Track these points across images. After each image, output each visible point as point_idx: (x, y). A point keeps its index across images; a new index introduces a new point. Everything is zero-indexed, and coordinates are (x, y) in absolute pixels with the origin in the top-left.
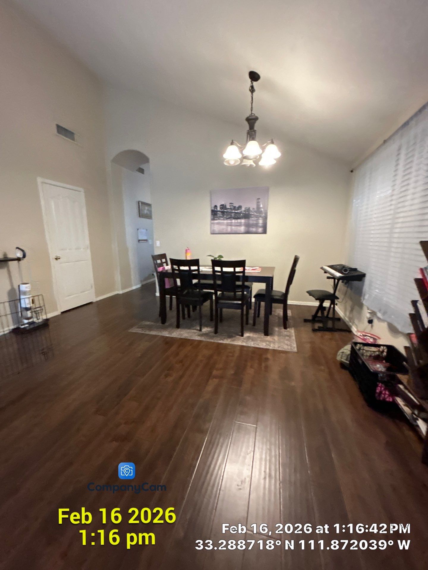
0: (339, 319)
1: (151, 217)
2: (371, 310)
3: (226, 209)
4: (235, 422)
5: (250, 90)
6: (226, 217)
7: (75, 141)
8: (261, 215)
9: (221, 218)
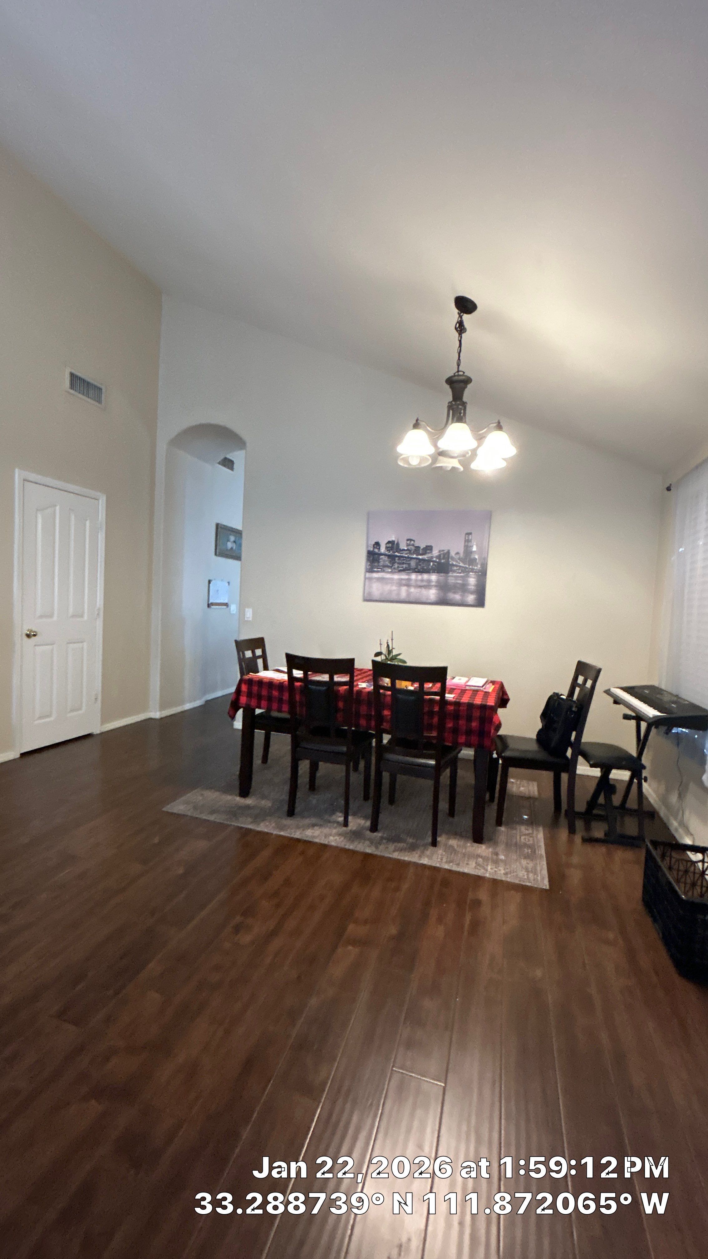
0: (653, 814)
1: (241, 557)
3: (399, 550)
4: (392, 1070)
6: (398, 567)
7: (101, 404)
8: (473, 567)
9: (387, 568)
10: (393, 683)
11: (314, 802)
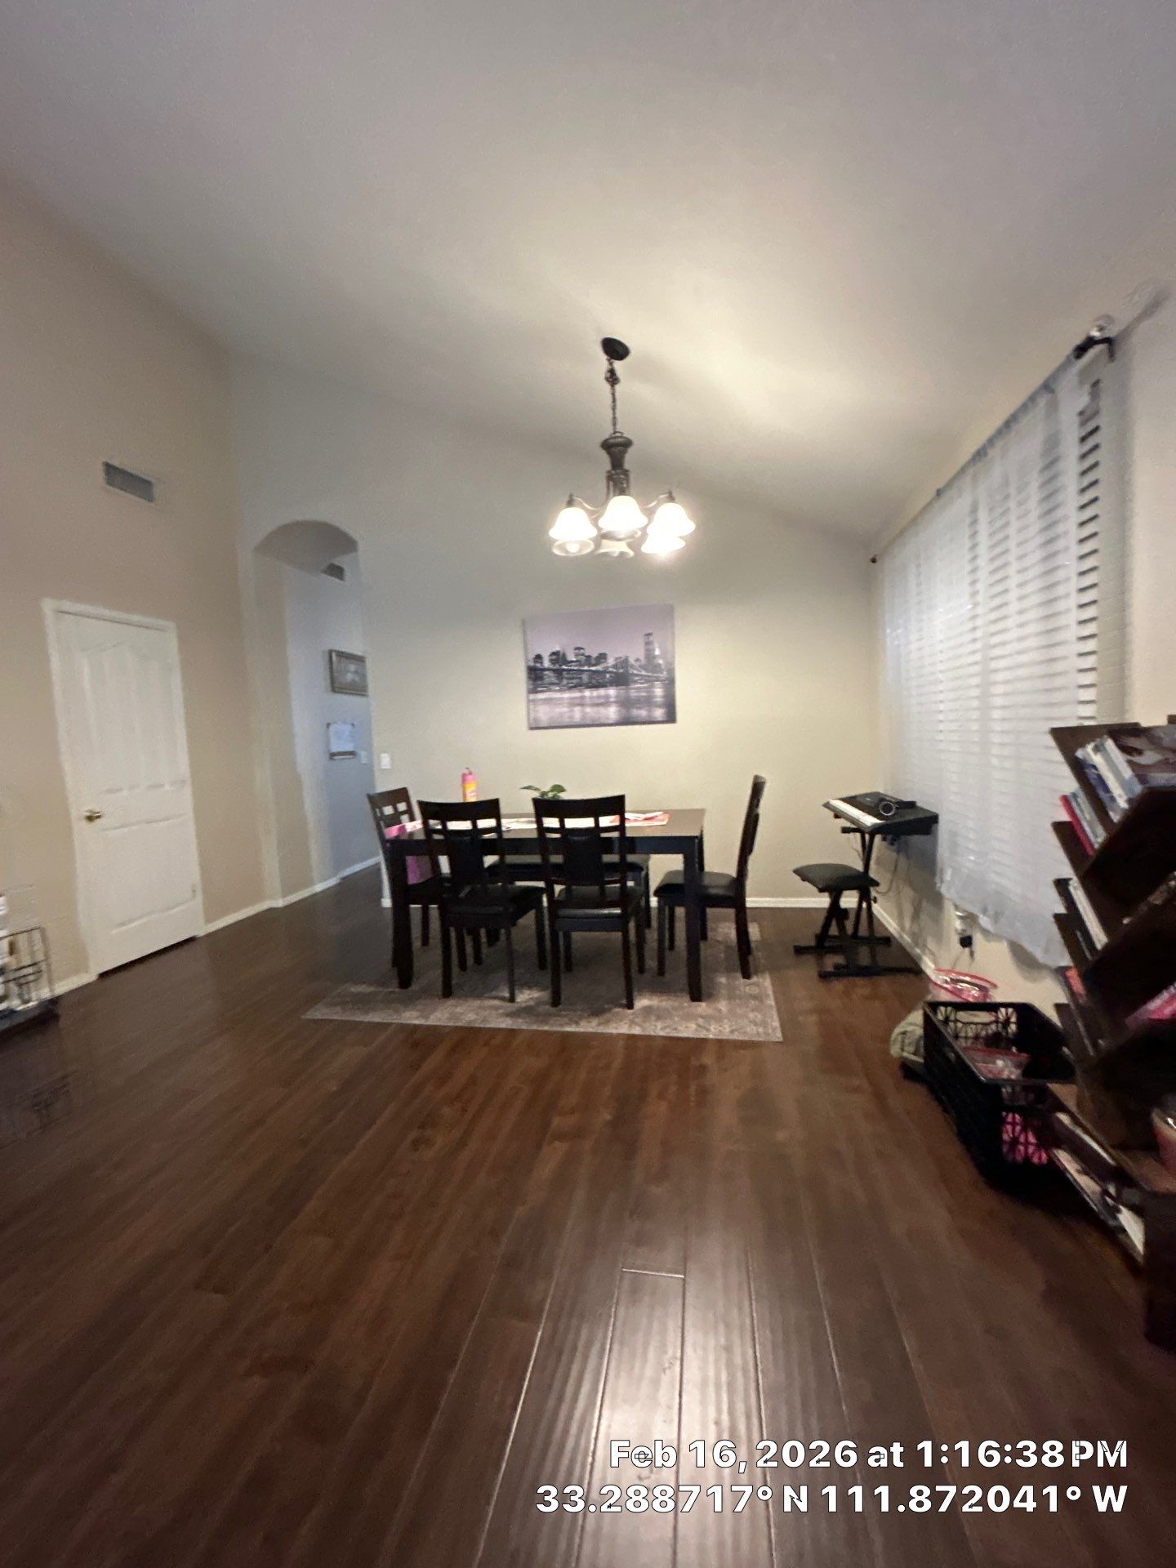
0: (887, 940)
1: (365, 691)
2: (964, 911)
3: (566, 662)
4: (622, 1271)
5: (607, 379)
6: (568, 683)
7: (154, 502)
8: (658, 675)
9: (554, 686)
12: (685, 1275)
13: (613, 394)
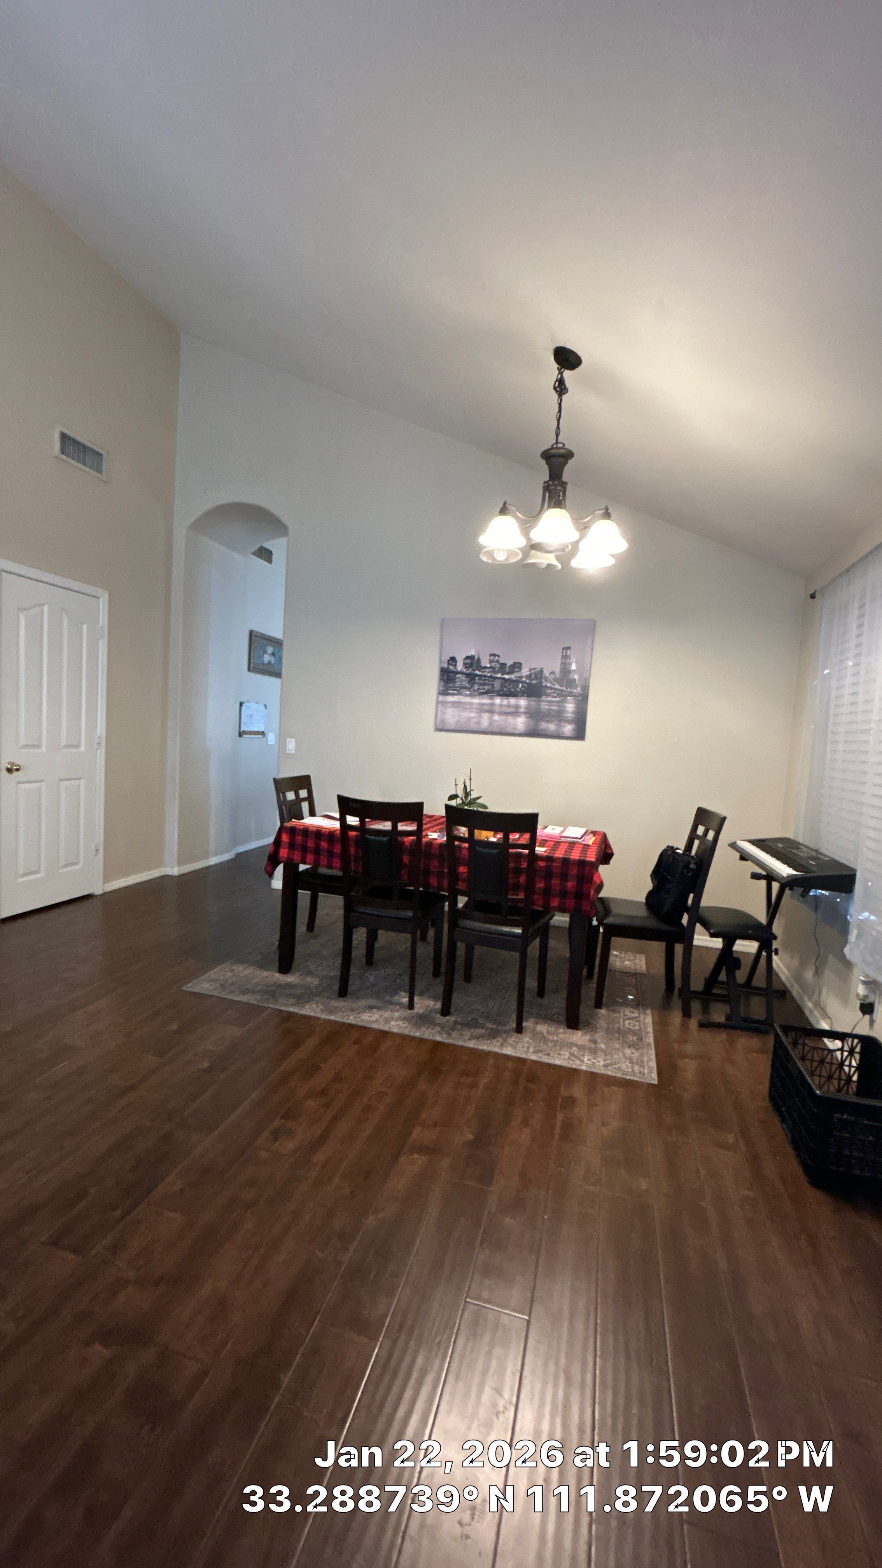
0: (782, 995)
1: (281, 673)
2: (868, 976)
3: (480, 668)
4: (466, 1302)
5: (555, 388)
6: (479, 689)
7: (102, 474)
8: (572, 690)
9: (465, 690)
10: (471, 833)
11: (372, 979)
12: (530, 1317)
13: (560, 405)
